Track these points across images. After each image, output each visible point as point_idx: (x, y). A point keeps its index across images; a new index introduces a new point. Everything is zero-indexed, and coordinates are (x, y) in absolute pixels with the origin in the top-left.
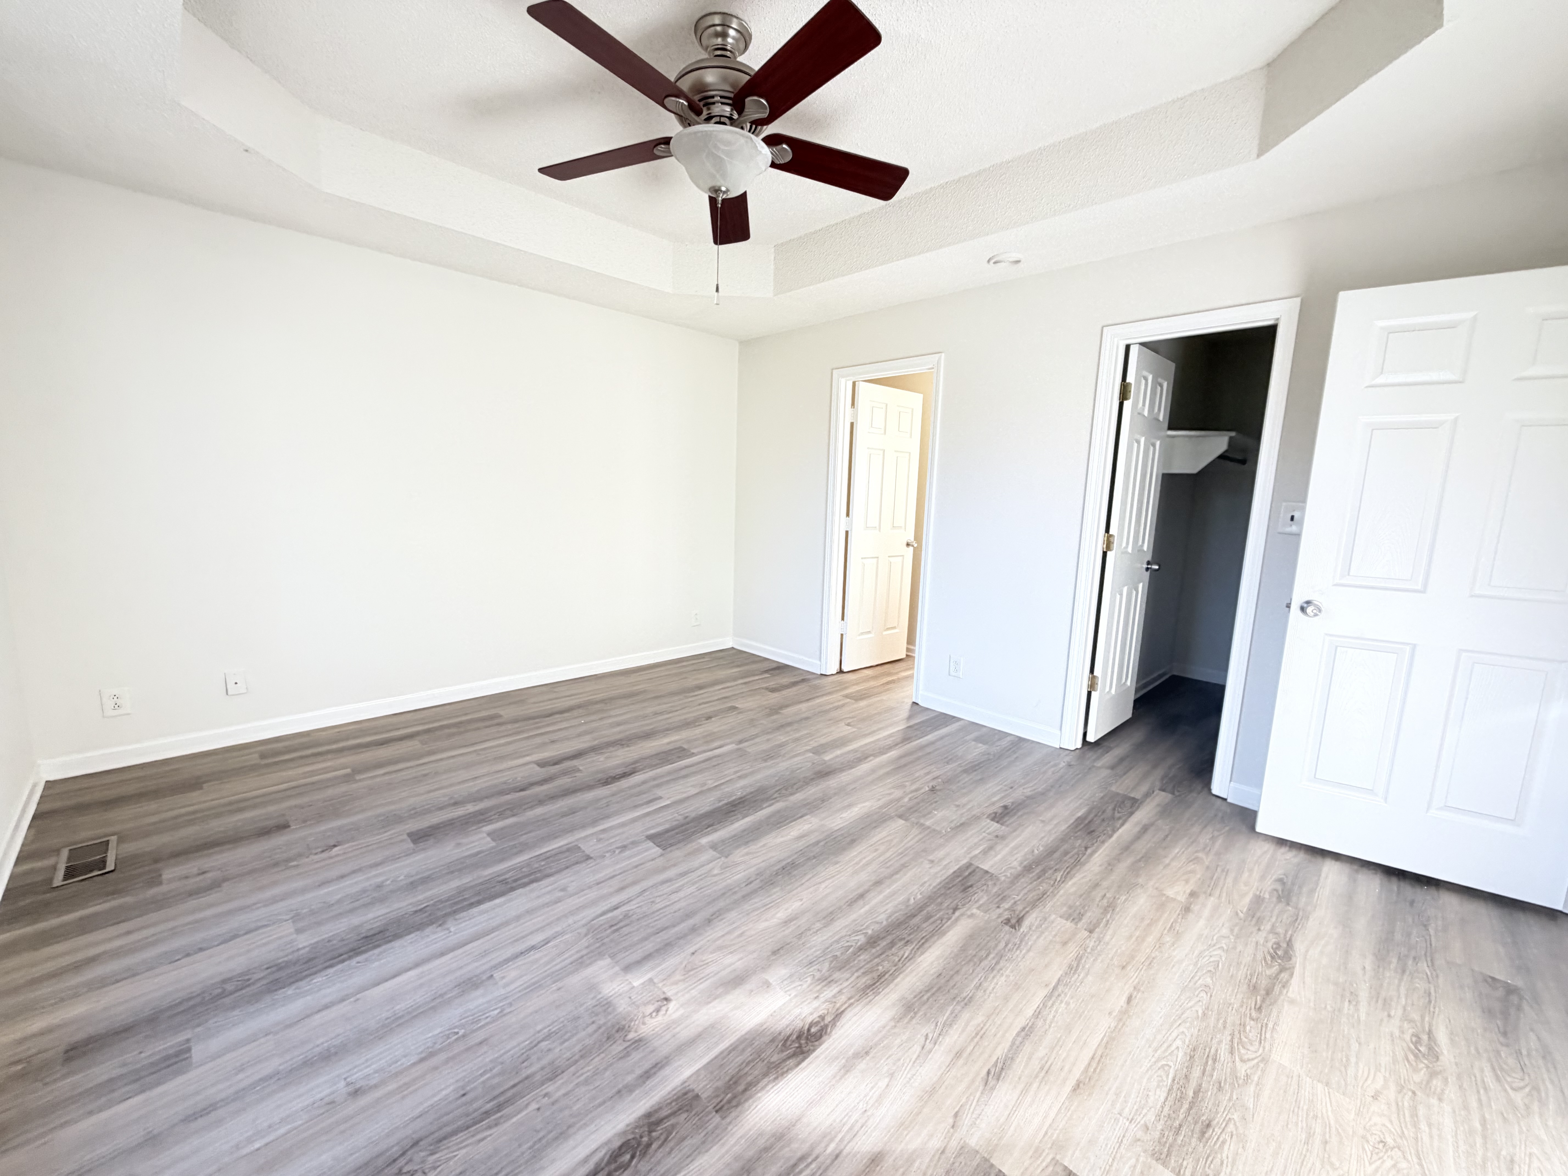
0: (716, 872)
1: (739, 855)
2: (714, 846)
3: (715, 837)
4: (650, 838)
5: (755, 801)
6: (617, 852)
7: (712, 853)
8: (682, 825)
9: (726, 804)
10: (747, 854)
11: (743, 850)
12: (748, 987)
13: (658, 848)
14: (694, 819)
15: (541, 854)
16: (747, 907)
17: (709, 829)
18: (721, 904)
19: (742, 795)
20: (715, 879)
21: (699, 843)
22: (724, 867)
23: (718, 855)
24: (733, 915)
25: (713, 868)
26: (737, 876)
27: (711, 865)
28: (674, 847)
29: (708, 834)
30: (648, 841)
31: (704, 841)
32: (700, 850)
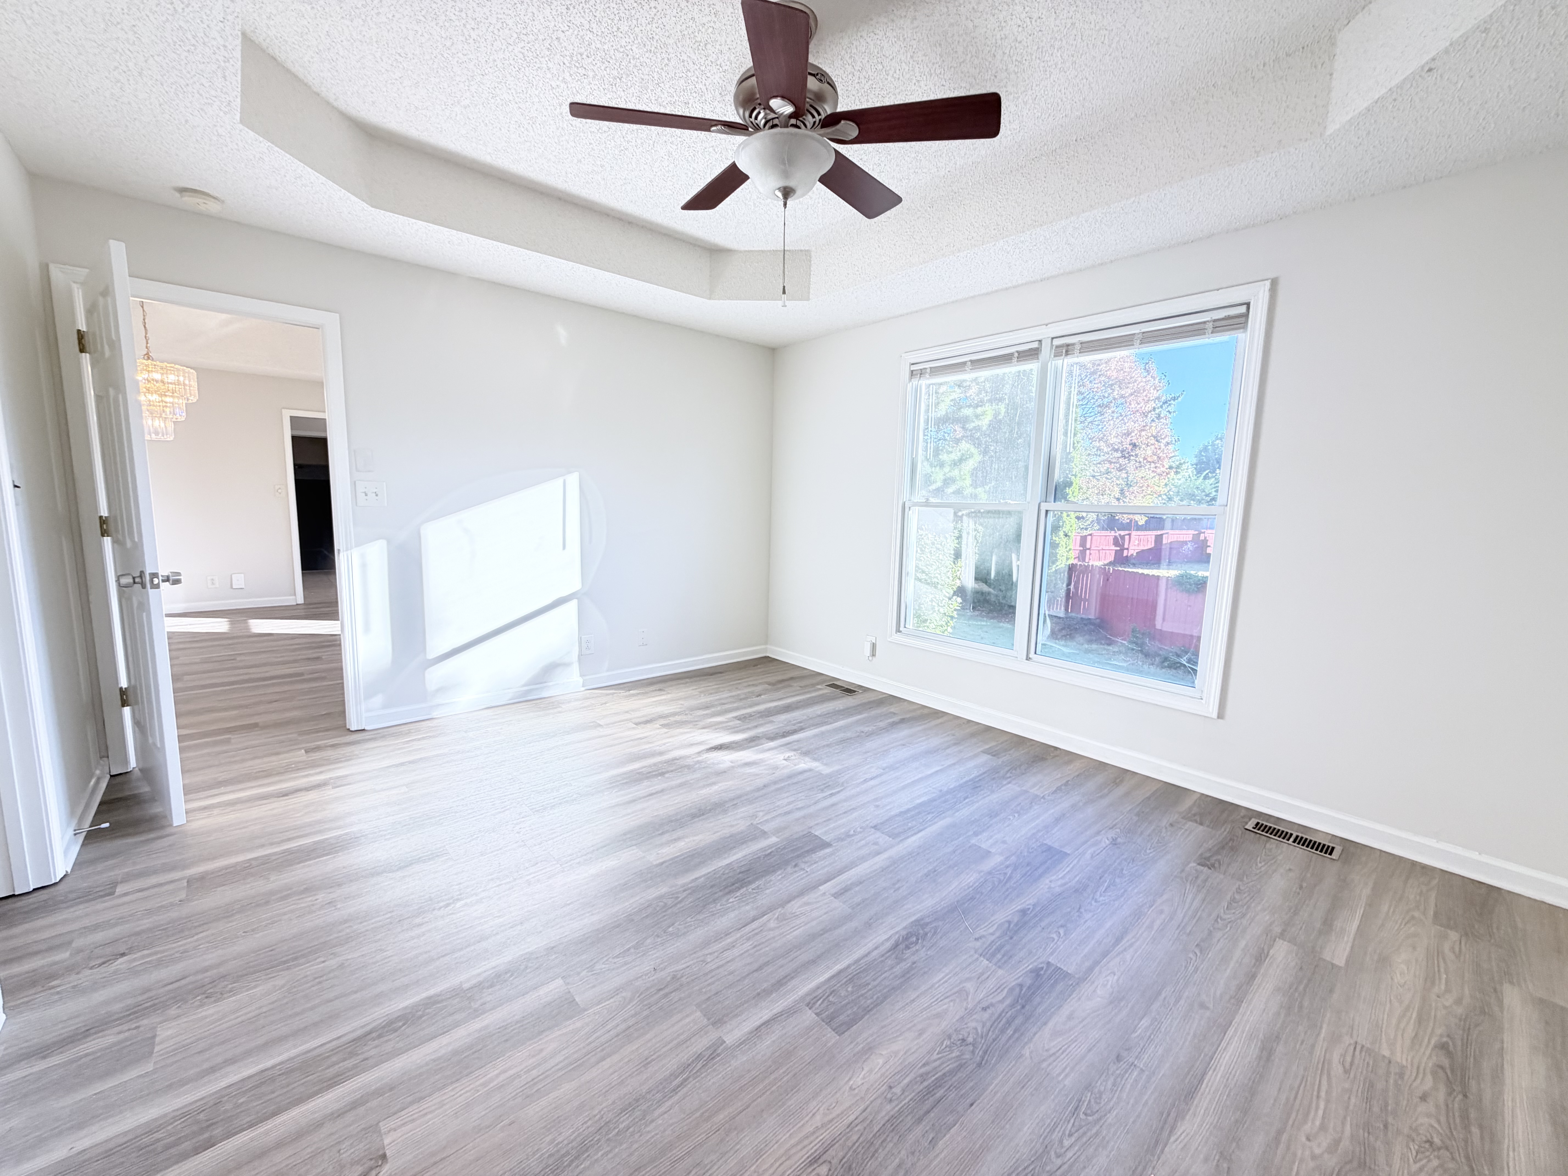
0: (761, 814)
1: (742, 826)
2: (764, 834)
3: (763, 844)
4: (827, 845)
5: (712, 887)
6: (852, 832)
7: (765, 828)
8: (798, 856)
9: (750, 883)
10: (732, 826)
11: (734, 830)
12: (743, 762)
13: (816, 834)
14: (787, 863)
15: (915, 834)
16: (738, 792)
17: (770, 851)
18: (757, 794)
19: (728, 897)
20: (762, 808)
21: (777, 837)
22: (754, 816)
23: (759, 826)
24: (748, 789)
25: (763, 816)
26: (744, 810)
27: (765, 818)
28: (801, 834)
29: (770, 847)
30: (828, 840)
31: (773, 840)
32: (777, 831)
